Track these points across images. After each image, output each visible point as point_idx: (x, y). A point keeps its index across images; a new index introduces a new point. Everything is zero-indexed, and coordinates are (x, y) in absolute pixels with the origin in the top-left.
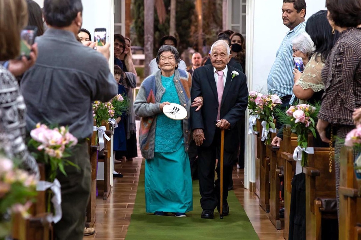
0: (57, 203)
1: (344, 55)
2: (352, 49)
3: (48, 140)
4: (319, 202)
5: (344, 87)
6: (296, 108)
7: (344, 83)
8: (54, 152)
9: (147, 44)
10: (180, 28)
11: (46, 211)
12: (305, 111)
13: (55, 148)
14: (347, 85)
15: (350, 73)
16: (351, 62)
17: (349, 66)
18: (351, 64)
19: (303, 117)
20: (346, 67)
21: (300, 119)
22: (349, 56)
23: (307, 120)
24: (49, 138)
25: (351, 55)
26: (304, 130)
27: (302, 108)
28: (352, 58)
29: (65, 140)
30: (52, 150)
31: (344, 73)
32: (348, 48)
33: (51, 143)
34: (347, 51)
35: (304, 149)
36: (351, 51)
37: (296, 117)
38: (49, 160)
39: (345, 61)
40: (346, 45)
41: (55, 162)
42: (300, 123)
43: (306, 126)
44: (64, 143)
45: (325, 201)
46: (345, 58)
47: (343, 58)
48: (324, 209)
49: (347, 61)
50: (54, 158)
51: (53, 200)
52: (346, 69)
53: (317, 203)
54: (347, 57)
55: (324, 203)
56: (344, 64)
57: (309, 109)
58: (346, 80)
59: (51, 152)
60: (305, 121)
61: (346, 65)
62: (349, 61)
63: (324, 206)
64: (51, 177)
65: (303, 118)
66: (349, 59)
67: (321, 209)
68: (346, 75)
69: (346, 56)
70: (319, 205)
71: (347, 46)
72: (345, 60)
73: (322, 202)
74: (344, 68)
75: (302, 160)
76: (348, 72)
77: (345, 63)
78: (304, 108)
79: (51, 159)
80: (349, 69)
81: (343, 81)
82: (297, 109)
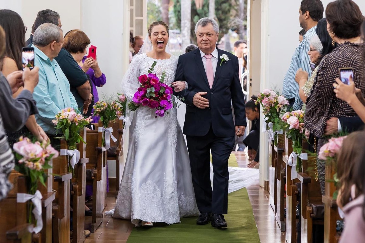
0: (38, 214)
1: (326, 71)
2: (335, 66)
3: (28, 153)
4: (310, 208)
5: (323, 101)
6: (291, 114)
7: (322, 98)
8: (34, 165)
9: (184, 30)
10: (220, 12)
11: (28, 222)
12: (299, 118)
13: (35, 161)
14: (325, 100)
15: (329, 89)
16: (332, 79)
17: (329, 82)
18: (331, 81)
19: (297, 123)
20: (326, 83)
21: (294, 126)
22: (331, 72)
23: (301, 126)
24: (29, 152)
25: (333, 72)
26: (298, 137)
27: (297, 114)
28: (333, 75)
29: (46, 153)
30: (31, 163)
31: (323, 88)
32: (332, 64)
33: (31, 156)
34: (330, 67)
35: (298, 155)
36: (334, 68)
37: (290, 123)
38: (29, 172)
39: (326, 77)
40: (330, 61)
41: (35, 175)
42: (294, 130)
43: (300, 133)
44: (44, 156)
45: (316, 207)
46: (327, 73)
47: (324, 73)
48: (314, 215)
49: (328, 77)
50: (34, 170)
51: (34, 211)
52: (325, 85)
53: (308, 209)
54: (329, 73)
55: (314, 209)
56: (324, 80)
57: (303, 115)
58: (324, 96)
59: (31, 165)
60: (299, 128)
61: (326, 81)
62: (329, 77)
63: (315, 213)
64: (32, 189)
65: (297, 125)
66: (330, 76)
67: (311, 215)
68: (325, 91)
69: (327, 72)
70: (310, 211)
71: (332, 62)
72: (326, 75)
73: (313, 209)
74: (324, 84)
75: (297, 166)
76: (327, 88)
77: (325, 78)
78: (298, 114)
79: (31, 172)
80: (329, 86)
81: (321, 96)
82: (291, 116)
